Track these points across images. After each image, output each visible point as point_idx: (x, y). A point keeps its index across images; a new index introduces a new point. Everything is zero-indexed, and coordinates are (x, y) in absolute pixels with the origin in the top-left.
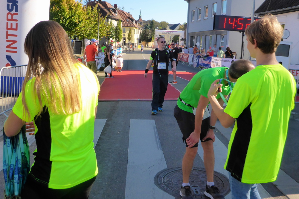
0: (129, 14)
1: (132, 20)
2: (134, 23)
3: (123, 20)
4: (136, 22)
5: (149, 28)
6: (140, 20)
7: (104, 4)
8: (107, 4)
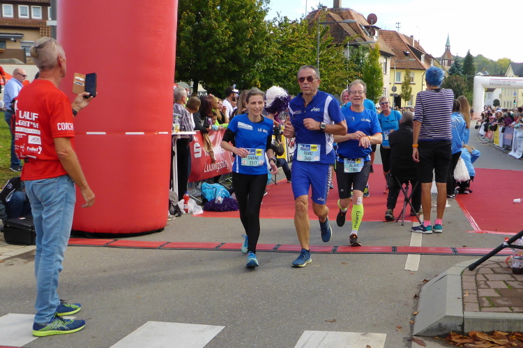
0: (412, 40)
1: (417, 52)
2: (423, 62)
3: (394, 54)
4: (429, 59)
5: (460, 73)
6: (446, 57)
7: (346, 14)
8: (353, 14)
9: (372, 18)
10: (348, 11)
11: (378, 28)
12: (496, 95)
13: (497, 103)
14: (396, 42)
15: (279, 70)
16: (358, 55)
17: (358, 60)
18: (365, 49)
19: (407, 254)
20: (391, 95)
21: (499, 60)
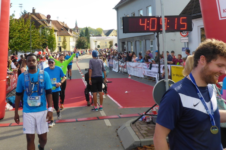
0: (64, 24)
1: (67, 29)
2: (69, 32)
3: (57, 30)
4: (71, 30)
5: (84, 36)
6: (76, 28)
7: (38, 16)
8: (41, 15)
9: (49, 17)
10: (38, 14)
11: (51, 20)
12: (98, 43)
13: (99, 46)
14: (58, 25)
15: (17, 42)
16: (44, 31)
17: (45, 34)
18: (47, 29)
19: (103, 119)
20: (58, 47)
21: (97, 29)
